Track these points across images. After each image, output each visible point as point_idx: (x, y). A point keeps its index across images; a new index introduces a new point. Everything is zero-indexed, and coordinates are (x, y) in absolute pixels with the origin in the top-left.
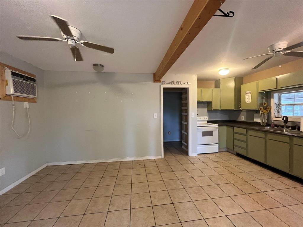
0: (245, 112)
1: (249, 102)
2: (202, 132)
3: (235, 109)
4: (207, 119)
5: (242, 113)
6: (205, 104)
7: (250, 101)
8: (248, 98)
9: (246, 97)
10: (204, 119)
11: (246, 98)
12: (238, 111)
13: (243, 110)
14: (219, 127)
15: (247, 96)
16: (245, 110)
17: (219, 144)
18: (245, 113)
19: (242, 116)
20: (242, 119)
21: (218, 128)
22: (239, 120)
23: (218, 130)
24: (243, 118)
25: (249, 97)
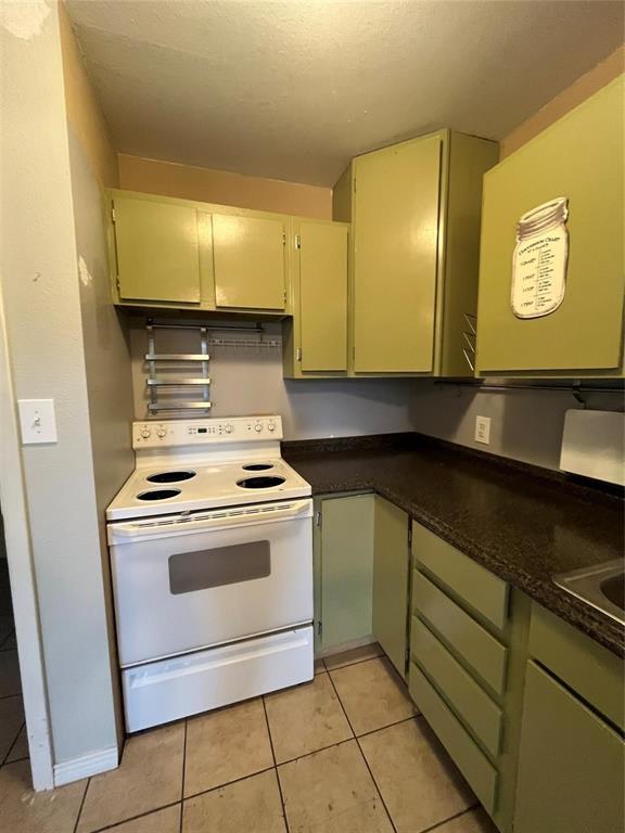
0: (495, 390)
1: (541, 310)
2: (173, 560)
3: (436, 374)
4: (279, 434)
5: (480, 398)
6: (266, 338)
7: (556, 293)
8: (531, 269)
9: (518, 259)
10: (255, 436)
11: (520, 272)
12: (457, 386)
13: (488, 380)
14: (317, 508)
15: (527, 257)
16: (500, 380)
17: (318, 625)
18: (498, 401)
19: (480, 419)
20: (478, 439)
21: (311, 513)
22: (460, 439)
23: (308, 527)
24: (482, 429)
25: (547, 256)
